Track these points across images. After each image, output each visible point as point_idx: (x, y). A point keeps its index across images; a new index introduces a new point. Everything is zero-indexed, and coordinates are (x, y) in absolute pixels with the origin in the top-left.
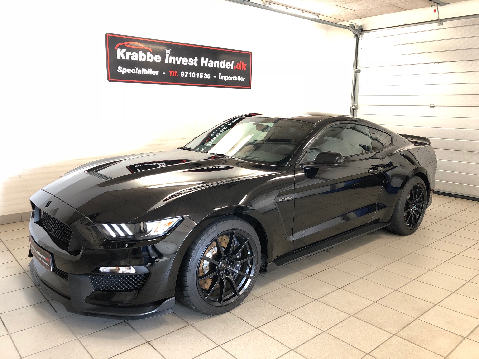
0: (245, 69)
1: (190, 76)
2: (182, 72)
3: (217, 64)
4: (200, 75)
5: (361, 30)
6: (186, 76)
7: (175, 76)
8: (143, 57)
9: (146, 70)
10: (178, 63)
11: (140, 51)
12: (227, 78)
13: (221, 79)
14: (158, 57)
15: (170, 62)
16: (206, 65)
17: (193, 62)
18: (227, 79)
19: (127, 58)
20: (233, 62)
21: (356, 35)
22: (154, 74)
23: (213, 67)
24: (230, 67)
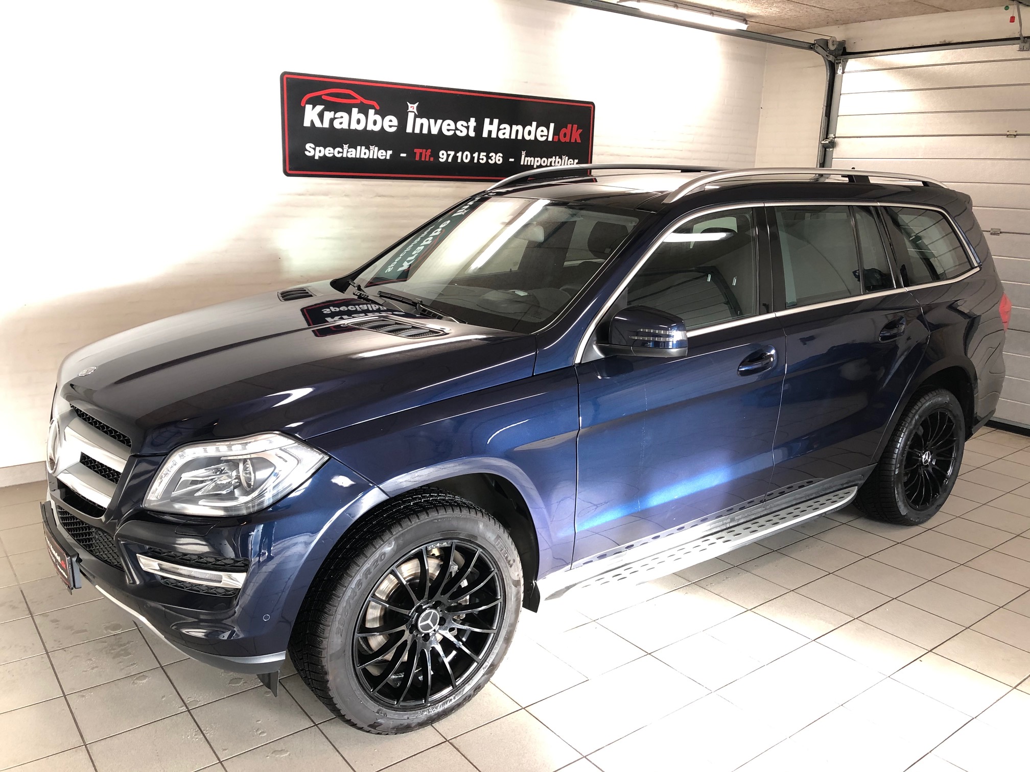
0: (579, 141)
1: (459, 160)
2: (441, 153)
3: (517, 131)
4: (481, 157)
5: (842, 51)
6: (450, 160)
7: (427, 160)
8: (358, 122)
9: (365, 149)
10: (435, 131)
11: (353, 109)
12: (538, 161)
13: (526, 164)
14: (391, 121)
15: (417, 131)
16: (494, 135)
17: (465, 128)
18: (539, 164)
19: (326, 125)
20: (552, 125)
21: (830, 62)
22: (383, 158)
23: (509, 138)
24: (546, 137)
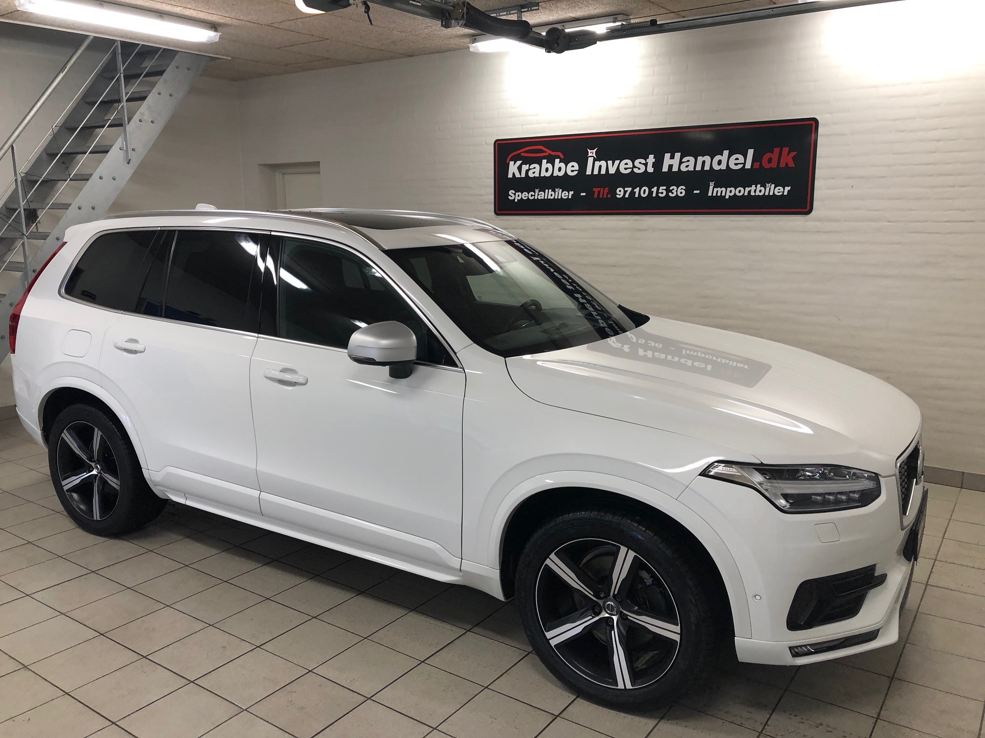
0: (792, 164)
1: (637, 196)
2: (618, 190)
3: (704, 162)
6: (627, 196)
7: (605, 196)
8: (547, 170)
10: (612, 171)
11: (543, 160)
12: (731, 192)
13: (714, 194)
14: (573, 166)
15: (596, 172)
16: (675, 169)
17: (644, 165)
18: (732, 194)
19: (523, 175)
20: (751, 152)
22: (567, 197)
24: (742, 165)
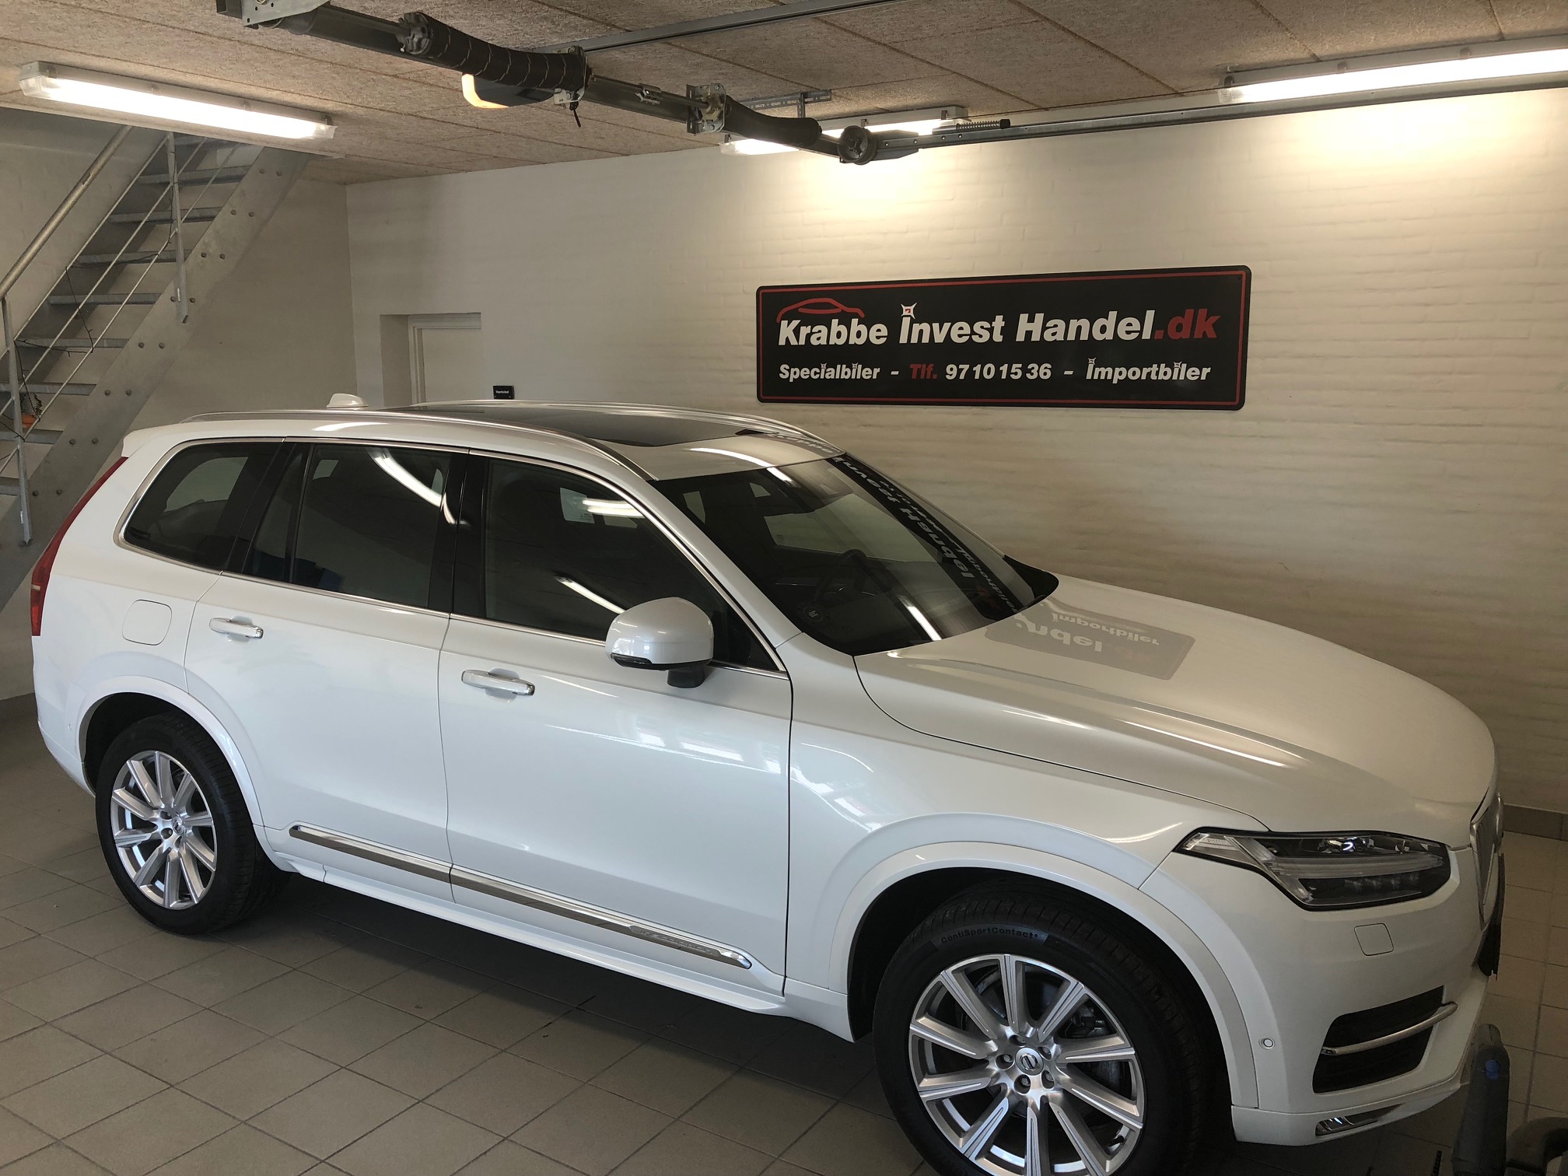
1: (977, 377)
2: (949, 368)
3: (1079, 328)
6: (962, 377)
7: (928, 377)
8: (839, 335)
10: (939, 338)
11: (833, 320)
12: (1120, 373)
13: (1096, 377)
14: (879, 330)
15: (914, 340)
16: (1036, 337)
17: (989, 331)
18: (1122, 377)
19: (802, 342)
20: (1150, 315)
22: (869, 377)
24: (1138, 334)
